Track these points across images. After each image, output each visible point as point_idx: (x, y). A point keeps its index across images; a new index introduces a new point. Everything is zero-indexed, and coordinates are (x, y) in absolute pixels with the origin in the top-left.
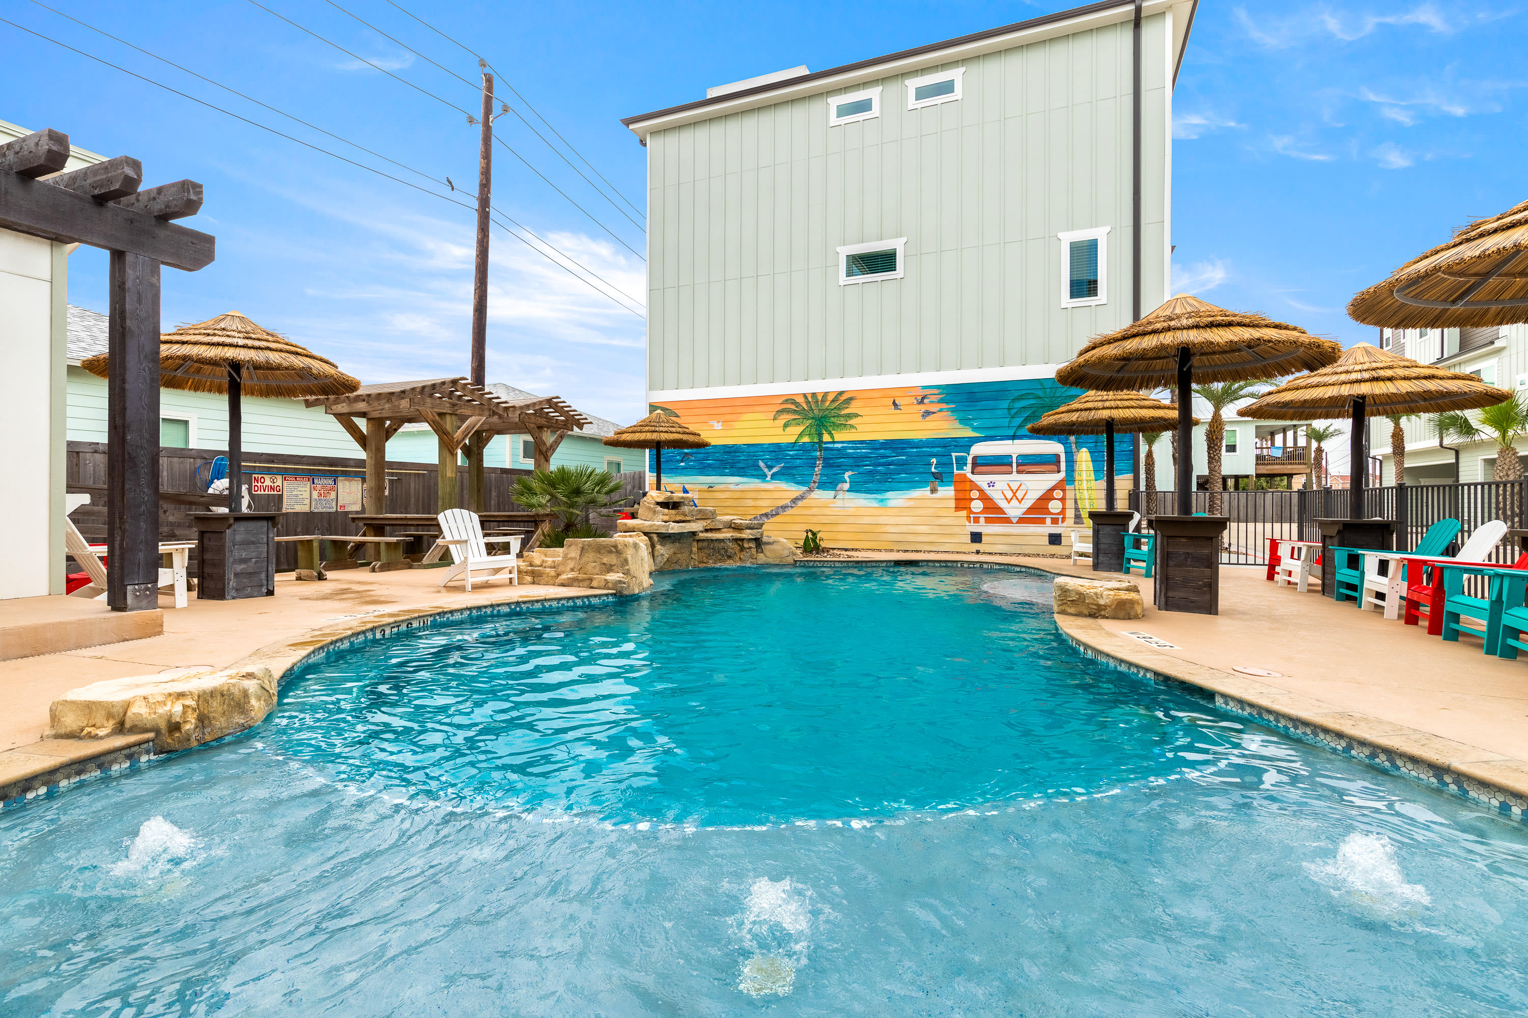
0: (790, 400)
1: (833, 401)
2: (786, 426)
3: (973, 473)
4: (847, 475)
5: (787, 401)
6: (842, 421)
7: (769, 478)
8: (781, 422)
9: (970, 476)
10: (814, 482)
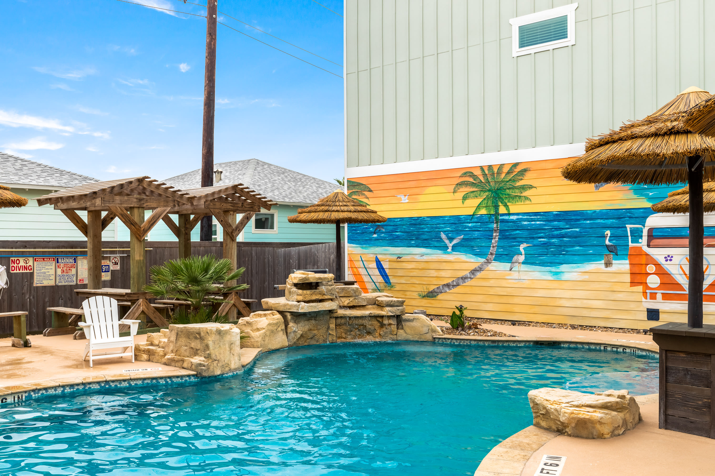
0: (468, 173)
1: (508, 173)
2: (465, 198)
3: (649, 246)
4: (522, 247)
5: (465, 174)
6: (517, 193)
7: (450, 250)
8: (460, 195)
9: (645, 249)
10: (492, 254)
